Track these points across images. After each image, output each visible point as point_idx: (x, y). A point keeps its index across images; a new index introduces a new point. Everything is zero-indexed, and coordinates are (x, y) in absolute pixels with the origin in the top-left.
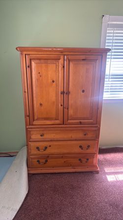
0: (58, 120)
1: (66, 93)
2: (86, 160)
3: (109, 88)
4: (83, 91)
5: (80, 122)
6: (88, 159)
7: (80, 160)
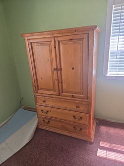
0: (55, 91)
1: (59, 69)
2: (79, 129)
3: (118, 65)
4: (73, 69)
5: (73, 96)
6: (81, 129)
7: (75, 127)
